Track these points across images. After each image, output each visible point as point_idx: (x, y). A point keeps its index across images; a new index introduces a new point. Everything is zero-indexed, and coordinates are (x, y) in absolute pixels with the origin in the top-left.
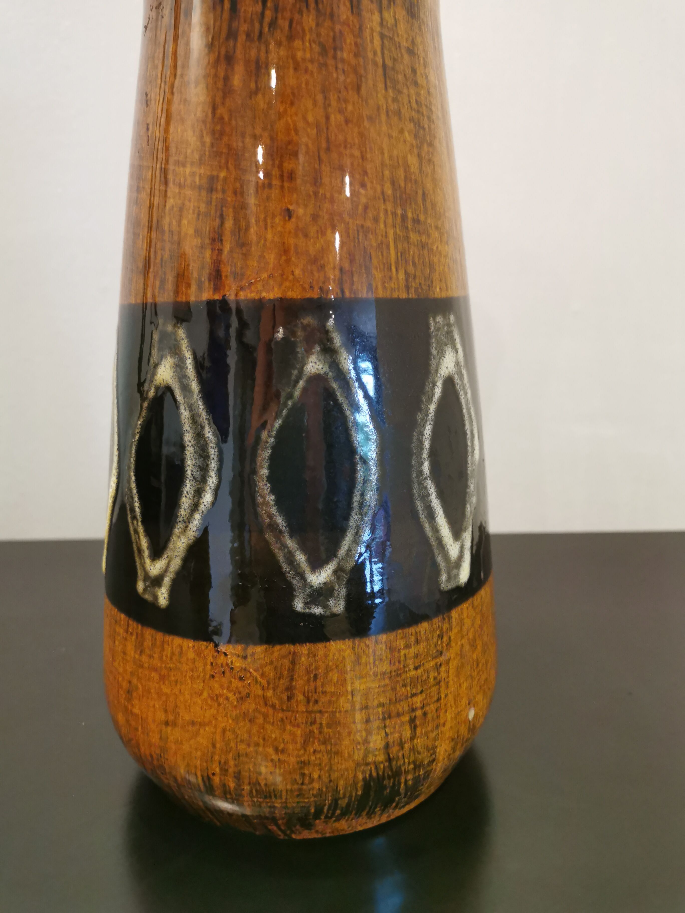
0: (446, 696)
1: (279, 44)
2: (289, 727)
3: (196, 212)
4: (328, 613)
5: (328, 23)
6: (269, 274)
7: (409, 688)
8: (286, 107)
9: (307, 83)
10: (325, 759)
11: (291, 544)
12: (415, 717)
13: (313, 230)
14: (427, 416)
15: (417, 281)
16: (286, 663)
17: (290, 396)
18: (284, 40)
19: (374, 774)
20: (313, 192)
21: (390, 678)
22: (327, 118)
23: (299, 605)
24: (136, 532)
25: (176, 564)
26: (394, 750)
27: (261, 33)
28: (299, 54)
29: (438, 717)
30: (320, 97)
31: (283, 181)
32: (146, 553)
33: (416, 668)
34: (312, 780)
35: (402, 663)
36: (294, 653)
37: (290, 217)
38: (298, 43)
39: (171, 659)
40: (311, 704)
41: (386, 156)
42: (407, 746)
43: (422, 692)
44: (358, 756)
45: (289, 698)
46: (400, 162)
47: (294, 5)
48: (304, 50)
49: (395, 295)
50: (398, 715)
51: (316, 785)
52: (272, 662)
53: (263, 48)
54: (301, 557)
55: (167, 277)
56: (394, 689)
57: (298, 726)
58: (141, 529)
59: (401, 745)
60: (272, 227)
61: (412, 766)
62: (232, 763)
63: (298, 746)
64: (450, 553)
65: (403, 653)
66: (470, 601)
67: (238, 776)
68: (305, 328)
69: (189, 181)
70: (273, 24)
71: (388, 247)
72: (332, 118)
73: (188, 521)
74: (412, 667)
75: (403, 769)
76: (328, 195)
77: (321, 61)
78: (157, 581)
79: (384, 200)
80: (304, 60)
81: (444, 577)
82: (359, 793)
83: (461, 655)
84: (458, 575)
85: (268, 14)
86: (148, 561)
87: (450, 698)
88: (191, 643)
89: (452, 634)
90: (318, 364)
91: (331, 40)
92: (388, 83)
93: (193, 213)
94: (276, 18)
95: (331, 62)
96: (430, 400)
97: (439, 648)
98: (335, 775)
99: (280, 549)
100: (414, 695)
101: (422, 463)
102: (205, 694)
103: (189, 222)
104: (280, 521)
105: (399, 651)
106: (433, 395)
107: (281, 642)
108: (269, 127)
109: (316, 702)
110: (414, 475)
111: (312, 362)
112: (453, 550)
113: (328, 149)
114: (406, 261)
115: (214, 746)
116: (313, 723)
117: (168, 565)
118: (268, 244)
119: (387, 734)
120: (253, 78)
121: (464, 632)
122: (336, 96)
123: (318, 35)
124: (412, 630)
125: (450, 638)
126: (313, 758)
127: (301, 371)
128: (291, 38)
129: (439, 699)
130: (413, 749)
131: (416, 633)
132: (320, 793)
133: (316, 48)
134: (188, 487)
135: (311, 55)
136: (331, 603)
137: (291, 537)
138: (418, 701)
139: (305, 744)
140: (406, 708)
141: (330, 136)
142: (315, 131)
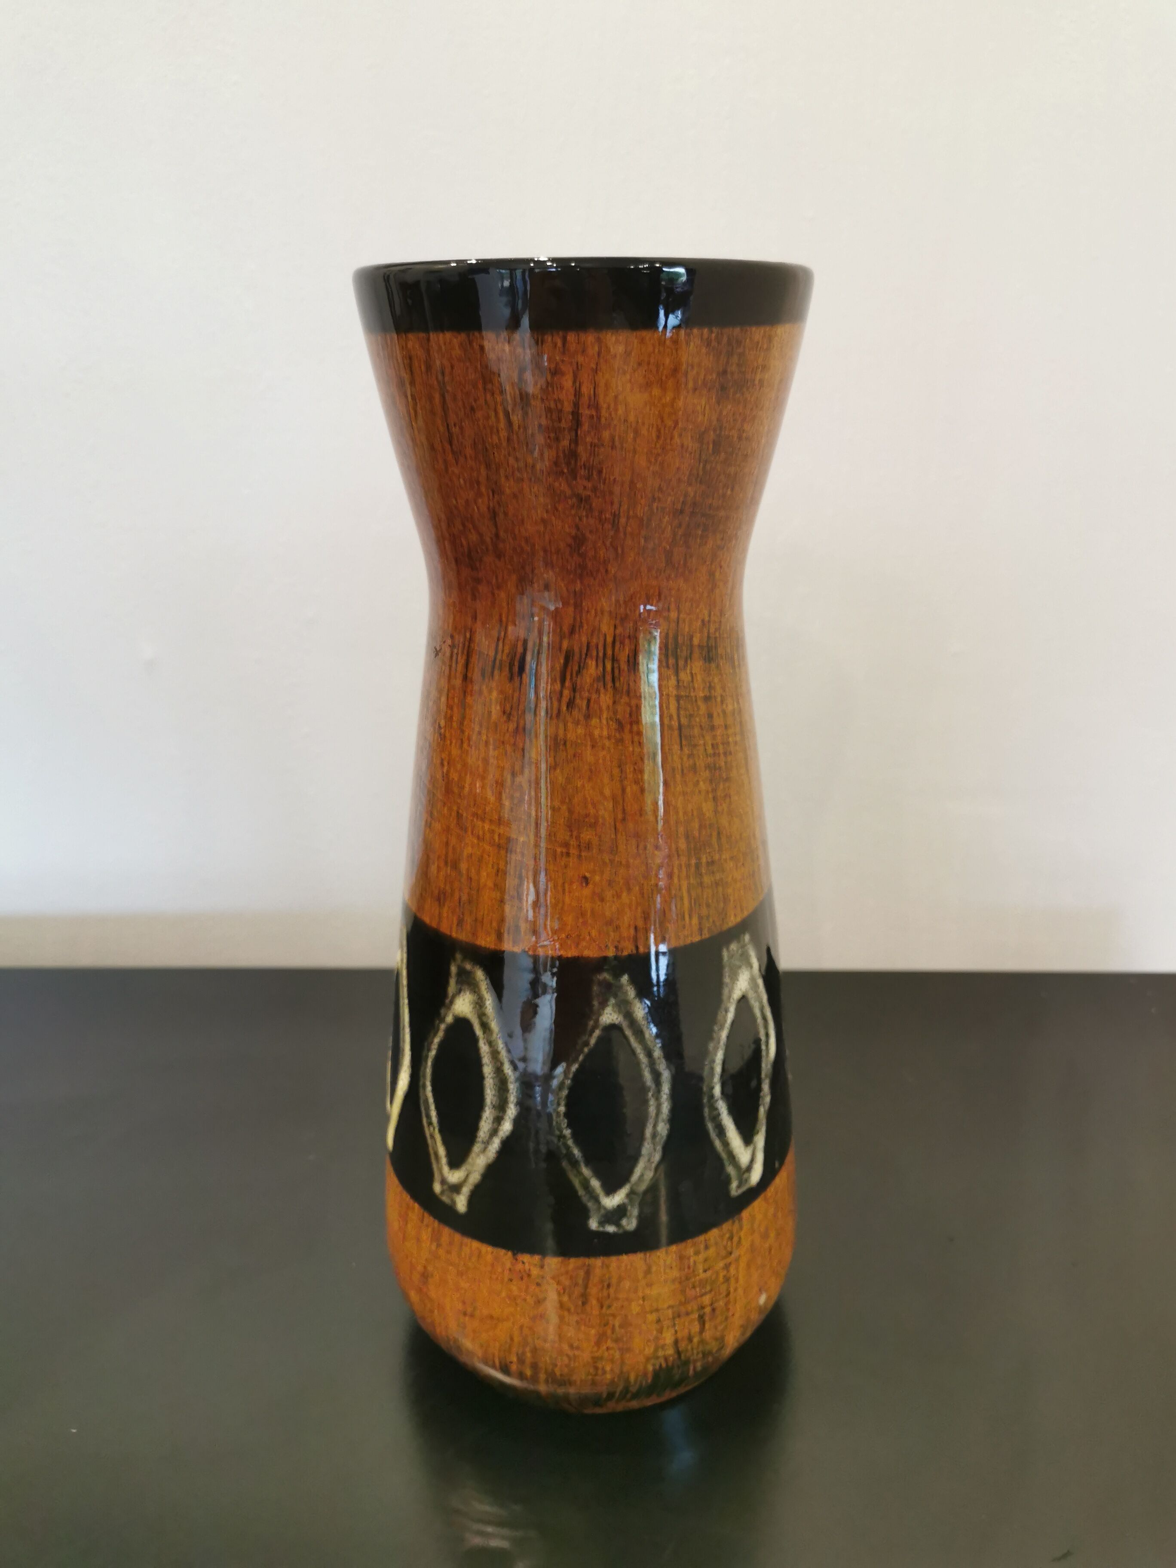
0: (736, 1290)
1: (577, 723)
2: (583, 1328)
3: (496, 868)
4: (621, 1231)
5: (625, 699)
6: (566, 934)
7: (698, 1289)
8: (583, 782)
9: (604, 760)
10: (617, 1355)
11: (586, 1171)
12: (704, 1314)
13: (609, 894)
14: (719, 1043)
15: (711, 920)
16: (582, 1273)
17: (587, 1044)
18: (582, 718)
19: (664, 1365)
20: (610, 860)
21: (680, 1283)
22: (624, 790)
23: (593, 1224)
24: (432, 1136)
25: (475, 1178)
26: (682, 1346)
27: (559, 711)
28: (597, 733)
29: (728, 1310)
30: (616, 771)
31: (580, 851)
32: (444, 1160)
33: (705, 1271)
34: (604, 1372)
35: (692, 1269)
36: (589, 1265)
37: (587, 883)
38: (594, 721)
39: (470, 1259)
40: (604, 1308)
41: (681, 814)
42: (696, 1340)
43: (711, 1291)
44: (649, 1351)
45: (584, 1304)
46: (695, 813)
47: (592, 685)
48: (602, 728)
49: (688, 941)
50: (688, 1314)
51: (608, 1376)
52: (567, 1272)
53: (561, 726)
54: (595, 1183)
55: (465, 918)
56: (683, 1292)
57: (592, 1327)
58: (438, 1137)
59: (690, 1339)
60: (570, 892)
61: (700, 1355)
62: (529, 1355)
63: (592, 1344)
64: (741, 1160)
65: (692, 1260)
66: (762, 1196)
67: (535, 1366)
68: (600, 983)
69: (488, 836)
70: (571, 704)
71: (682, 899)
72: (628, 790)
73: (487, 1143)
74: (701, 1271)
75: (692, 1358)
76: (624, 862)
77: (618, 735)
78: (456, 1189)
79: (678, 856)
80: (601, 737)
81: (734, 1184)
82: (649, 1381)
83: (752, 1249)
84: (749, 1177)
85: (566, 692)
86: (446, 1169)
87: (740, 1291)
88: (490, 1249)
89: (742, 1234)
90: (613, 1014)
91: (628, 716)
92: (684, 743)
93: (493, 867)
94: (574, 697)
95: (627, 736)
96: (722, 1027)
97: (729, 1249)
98: (625, 1369)
99: (576, 1176)
100: (702, 1296)
101: (713, 1088)
102: (504, 1294)
103: (488, 875)
104: (576, 1152)
105: (689, 1258)
106: (726, 1021)
107: (577, 1255)
108: (567, 800)
109: (609, 1307)
110: (705, 1100)
111: (607, 1014)
112: (743, 1155)
113: (624, 819)
114: (700, 905)
115: (512, 1339)
116: (606, 1324)
117: (467, 1176)
118: (566, 908)
119: (676, 1332)
120: (552, 754)
121: (756, 1226)
122: (632, 769)
123: (615, 712)
124: (702, 1238)
125: (740, 1238)
126: (606, 1354)
127: (597, 1021)
128: (588, 717)
129: (728, 1294)
130: (702, 1342)
131: (706, 1240)
132: (612, 1381)
133: (614, 725)
134: (488, 1114)
135: (608, 732)
136: (624, 1222)
137: (587, 1165)
138: (706, 1300)
139: (598, 1344)
140: (696, 1307)
141: (626, 808)
142: (611, 805)
